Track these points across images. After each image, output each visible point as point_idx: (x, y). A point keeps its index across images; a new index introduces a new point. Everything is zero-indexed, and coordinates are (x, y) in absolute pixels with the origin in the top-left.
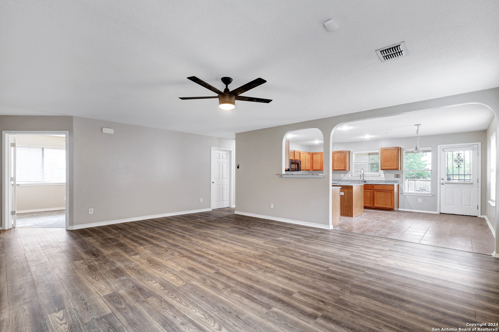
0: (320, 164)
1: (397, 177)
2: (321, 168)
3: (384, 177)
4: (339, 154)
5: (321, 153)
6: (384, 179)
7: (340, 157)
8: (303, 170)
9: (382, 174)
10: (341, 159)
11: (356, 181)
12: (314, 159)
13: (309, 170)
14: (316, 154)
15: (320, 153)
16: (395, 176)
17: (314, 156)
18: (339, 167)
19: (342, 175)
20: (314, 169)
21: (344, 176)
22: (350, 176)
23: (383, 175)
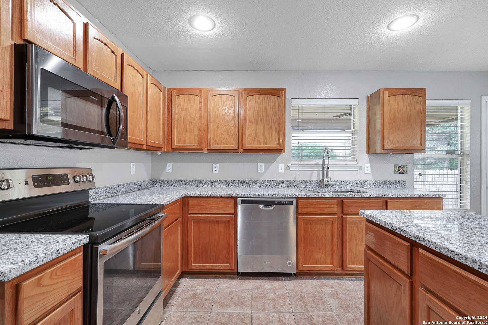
0: (197, 128)
1: (401, 173)
2: (200, 144)
3: (369, 172)
4: (263, 99)
5: (201, 90)
6: (370, 178)
7: (266, 109)
8: (138, 147)
9: (366, 165)
10: (267, 115)
11: (302, 182)
12: (176, 110)
13: (158, 148)
14: (182, 92)
15: (197, 93)
16: (397, 169)
17: (177, 100)
18: (262, 141)
19: (261, 167)
20: (176, 144)
21: (266, 170)
22: (282, 168)
23: (367, 167)
